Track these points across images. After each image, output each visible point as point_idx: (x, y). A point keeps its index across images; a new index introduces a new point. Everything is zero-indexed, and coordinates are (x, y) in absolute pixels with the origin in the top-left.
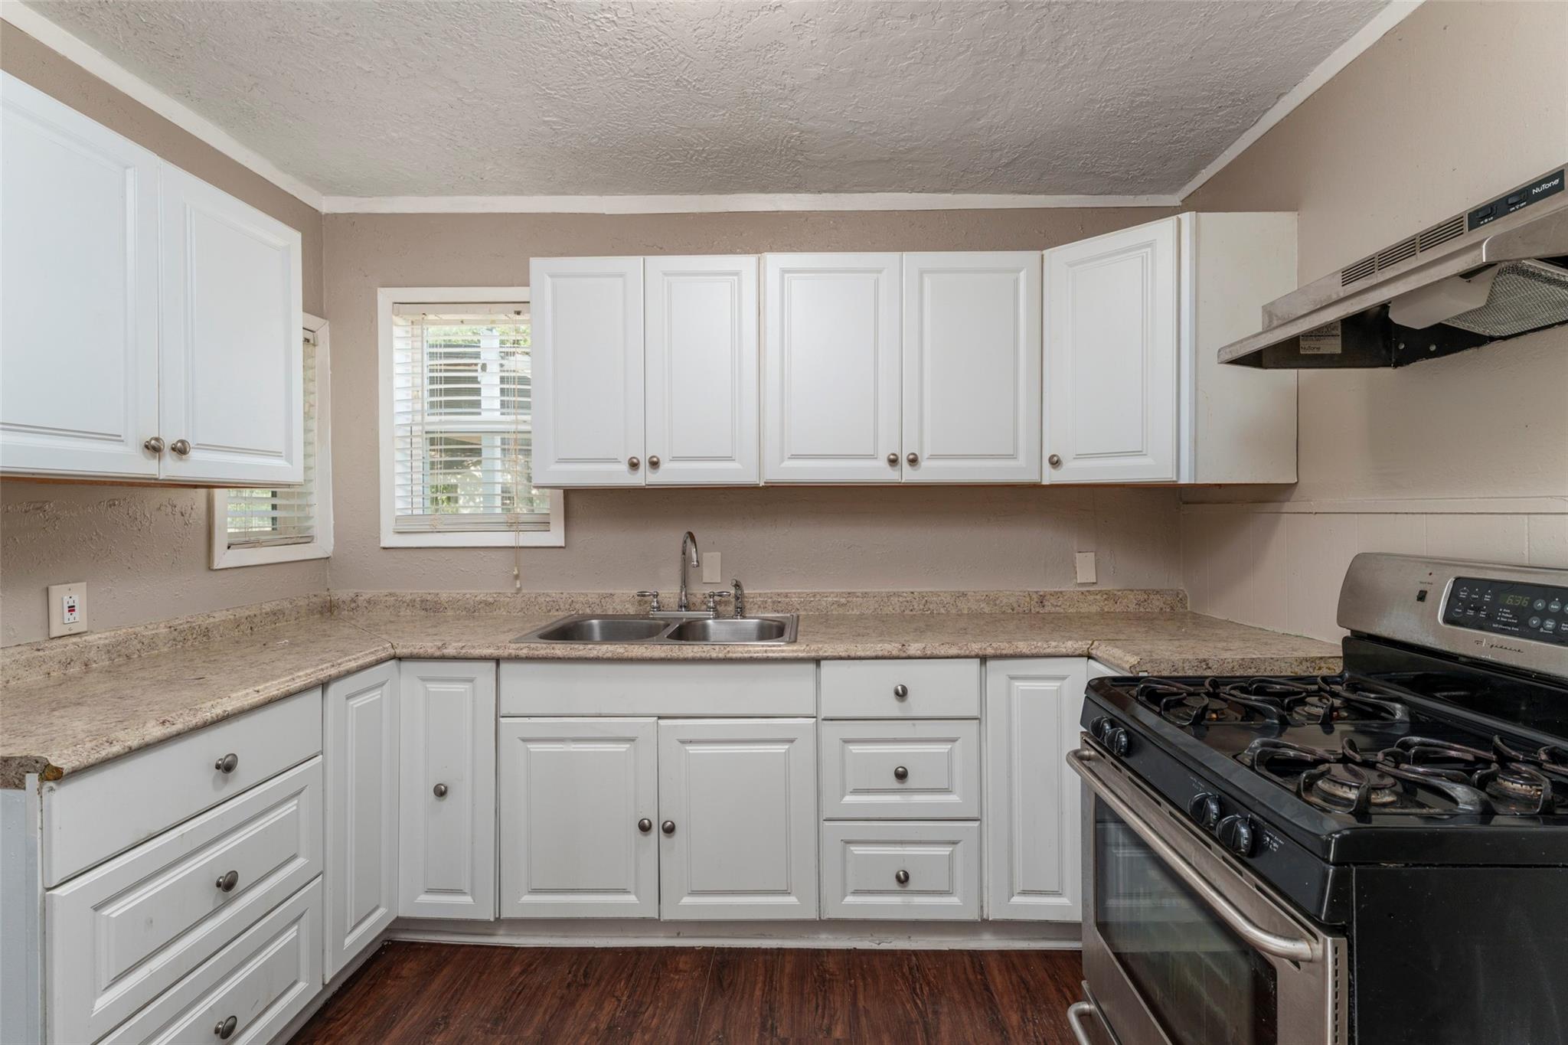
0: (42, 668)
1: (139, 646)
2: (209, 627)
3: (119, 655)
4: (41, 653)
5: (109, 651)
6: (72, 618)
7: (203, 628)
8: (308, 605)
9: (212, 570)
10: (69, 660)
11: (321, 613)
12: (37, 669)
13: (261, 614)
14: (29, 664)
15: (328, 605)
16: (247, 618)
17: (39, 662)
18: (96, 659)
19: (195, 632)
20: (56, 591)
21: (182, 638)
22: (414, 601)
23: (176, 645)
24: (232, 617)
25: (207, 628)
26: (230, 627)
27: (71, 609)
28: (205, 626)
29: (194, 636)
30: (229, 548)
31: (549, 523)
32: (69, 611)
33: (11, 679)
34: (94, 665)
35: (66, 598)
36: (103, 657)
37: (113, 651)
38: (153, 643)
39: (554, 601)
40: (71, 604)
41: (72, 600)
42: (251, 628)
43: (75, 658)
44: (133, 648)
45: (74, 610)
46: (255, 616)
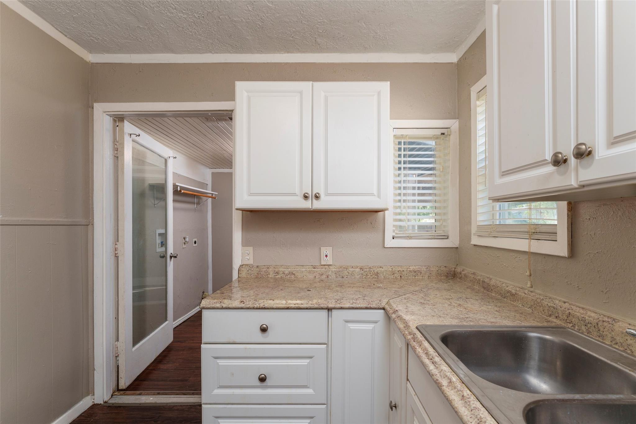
0: (314, 274)
1: (347, 274)
2: (379, 272)
3: (340, 276)
4: (314, 269)
5: (336, 273)
6: (326, 259)
7: (375, 272)
8: (438, 271)
9: (385, 248)
10: (322, 274)
11: (447, 277)
12: (312, 274)
13: (407, 271)
14: (310, 272)
15: (452, 273)
16: (398, 271)
17: (313, 272)
18: (331, 275)
19: (372, 273)
20: (323, 249)
21: (365, 274)
22: (480, 280)
23: (363, 276)
24: (391, 269)
25: (377, 272)
26: (389, 274)
27: (326, 256)
28: (377, 271)
29: (371, 274)
30: (393, 238)
31: (556, 233)
32: (326, 257)
33: (304, 276)
34: (330, 277)
35: (325, 252)
36: (334, 275)
37: (337, 274)
38: (353, 273)
39: (554, 308)
40: (326, 254)
41: (326, 253)
42: (401, 276)
43: (324, 273)
44: (345, 274)
45: (327, 257)
46: (403, 271)
